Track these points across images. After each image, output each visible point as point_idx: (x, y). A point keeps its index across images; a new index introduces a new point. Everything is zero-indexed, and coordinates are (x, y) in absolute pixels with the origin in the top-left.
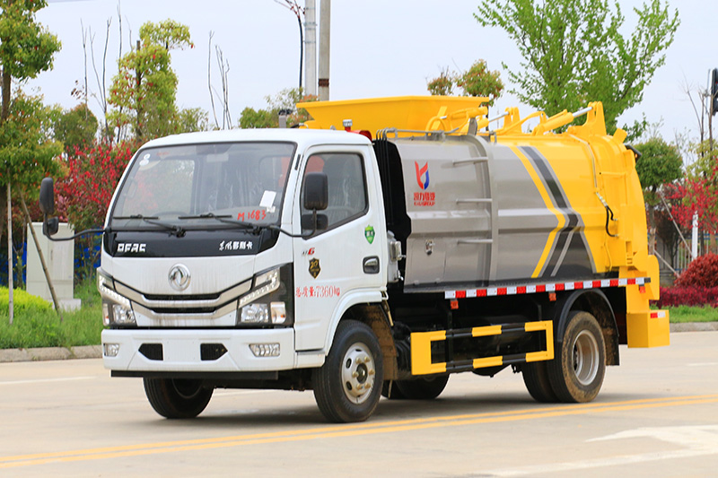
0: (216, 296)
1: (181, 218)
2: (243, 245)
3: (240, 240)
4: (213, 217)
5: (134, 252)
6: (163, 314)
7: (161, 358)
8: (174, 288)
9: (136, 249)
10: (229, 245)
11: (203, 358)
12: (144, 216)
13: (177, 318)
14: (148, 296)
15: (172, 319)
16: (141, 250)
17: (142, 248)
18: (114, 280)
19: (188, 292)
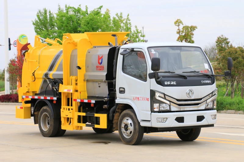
0: (201, 99)
1: (183, 72)
2: (208, 82)
3: (207, 80)
4: (196, 72)
5: (172, 84)
6: (182, 107)
7: (183, 122)
8: (188, 97)
9: (173, 83)
10: (204, 82)
11: (198, 121)
12: (171, 72)
13: (187, 108)
14: (178, 100)
15: (185, 108)
16: (174, 84)
17: (174, 83)
18: (165, 95)
19: (193, 98)
